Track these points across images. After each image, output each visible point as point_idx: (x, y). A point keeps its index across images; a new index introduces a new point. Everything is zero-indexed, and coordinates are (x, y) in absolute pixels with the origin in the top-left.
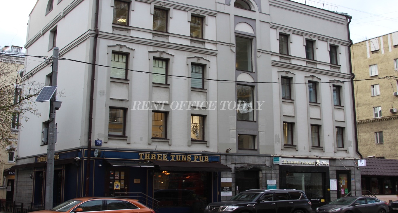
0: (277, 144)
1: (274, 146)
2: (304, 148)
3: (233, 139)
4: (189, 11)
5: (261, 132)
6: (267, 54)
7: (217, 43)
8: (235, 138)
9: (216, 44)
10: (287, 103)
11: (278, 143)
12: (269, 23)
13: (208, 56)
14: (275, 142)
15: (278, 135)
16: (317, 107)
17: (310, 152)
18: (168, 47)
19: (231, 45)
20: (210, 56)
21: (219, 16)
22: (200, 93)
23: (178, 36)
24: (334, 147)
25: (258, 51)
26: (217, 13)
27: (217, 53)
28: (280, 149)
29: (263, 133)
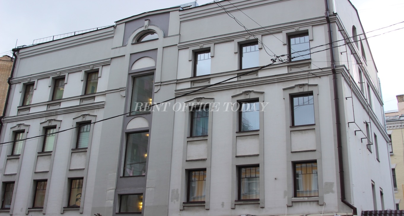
0: (174, 202)
1: (167, 206)
2: (223, 205)
3: (109, 201)
4: (83, 70)
5: (149, 189)
6: (169, 85)
7: (106, 92)
8: (111, 200)
9: (106, 94)
10: (196, 142)
11: (175, 200)
12: (177, 45)
13: (96, 110)
14: (170, 200)
15: (177, 190)
16: (253, 137)
17: (233, 211)
18: (57, 114)
19: (120, 90)
20: (98, 110)
21: (114, 62)
22: (81, 153)
23: (69, 99)
24: (287, 197)
25: (155, 86)
26: (110, 60)
27: (104, 104)
28: (179, 210)
29: (151, 189)
